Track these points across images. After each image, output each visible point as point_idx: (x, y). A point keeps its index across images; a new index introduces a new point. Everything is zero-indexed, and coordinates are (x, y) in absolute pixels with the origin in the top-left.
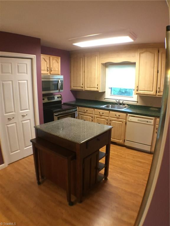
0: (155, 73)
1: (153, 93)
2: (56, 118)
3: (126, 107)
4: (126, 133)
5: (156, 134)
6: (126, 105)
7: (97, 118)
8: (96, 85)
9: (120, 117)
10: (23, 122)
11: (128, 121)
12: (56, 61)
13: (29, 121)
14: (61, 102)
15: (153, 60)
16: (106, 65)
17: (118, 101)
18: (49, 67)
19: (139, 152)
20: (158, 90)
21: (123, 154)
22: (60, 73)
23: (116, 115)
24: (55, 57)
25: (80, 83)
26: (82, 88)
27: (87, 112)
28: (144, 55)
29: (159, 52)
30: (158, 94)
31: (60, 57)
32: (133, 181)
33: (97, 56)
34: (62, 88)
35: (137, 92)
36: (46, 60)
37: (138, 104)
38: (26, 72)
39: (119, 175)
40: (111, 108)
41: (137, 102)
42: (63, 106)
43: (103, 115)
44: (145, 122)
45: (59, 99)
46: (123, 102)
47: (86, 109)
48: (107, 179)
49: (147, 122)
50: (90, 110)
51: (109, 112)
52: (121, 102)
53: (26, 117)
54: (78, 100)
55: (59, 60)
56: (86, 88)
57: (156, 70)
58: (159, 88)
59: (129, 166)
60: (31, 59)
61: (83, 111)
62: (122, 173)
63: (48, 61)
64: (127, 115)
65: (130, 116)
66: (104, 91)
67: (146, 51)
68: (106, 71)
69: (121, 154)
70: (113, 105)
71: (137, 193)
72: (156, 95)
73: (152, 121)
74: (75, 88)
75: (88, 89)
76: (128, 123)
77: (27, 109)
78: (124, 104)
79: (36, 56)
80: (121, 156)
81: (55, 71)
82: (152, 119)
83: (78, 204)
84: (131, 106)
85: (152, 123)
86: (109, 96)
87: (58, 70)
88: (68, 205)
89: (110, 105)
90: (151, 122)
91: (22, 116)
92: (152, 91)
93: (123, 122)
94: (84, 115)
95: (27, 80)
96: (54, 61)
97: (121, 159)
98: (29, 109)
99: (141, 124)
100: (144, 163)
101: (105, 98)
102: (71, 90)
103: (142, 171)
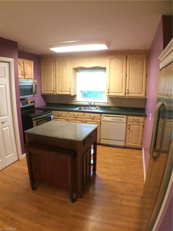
0: (124, 77)
1: (122, 94)
2: (34, 123)
3: (97, 109)
4: (101, 132)
5: (129, 130)
6: (97, 107)
7: (72, 120)
8: (69, 89)
9: (95, 118)
10: (3, 129)
11: (103, 121)
12: (29, 65)
13: (8, 128)
14: (34, 106)
15: (122, 66)
16: (77, 70)
17: (90, 103)
18: (23, 71)
19: (114, 148)
20: (127, 92)
21: (101, 151)
22: (33, 78)
23: (91, 116)
24: (29, 62)
25: (52, 87)
26: (54, 92)
27: (62, 115)
28: (113, 61)
29: (127, 58)
30: (127, 95)
31: (33, 61)
32: (118, 172)
33: (69, 61)
34: (36, 93)
35: (108, 94)
36: (21, 64)
37: (108, 105)
38: (4, 76)
39: (105, 169)
40: (84, 110)
41: (108, 103)
42: (36, 110)
43: (78, 117)
44: (118, 120)
45: (33, 104)
46: (94, 104)
47: (60, 112)
48: (96, 174)
49: (120, 120)
50: (64, 113)
51: (84, 114)
52: (92, 104)
53: (5, 124)
54: (48, 104)
55: (32, 64)
56: (58, 92)
57: (124, 74)
58: (128, 90)
59: (110, 160)
60: (9, 62)
61: (57, 115)
62: (106, 167)
63: (22, 65)
64: (101, 115)
65: (104, 116)
66: (75, 94)
67: (116, 57)
68: (76, 75)
69: (100, 151)
70: (85, 107)
71: (125, 181)
72: (125, 96)
73: (125, 119)
74: (46, 92)
75: (60, 93)
76: (102, 123)
77: (6, 115)
78: (95, 106)
79: (14, 59)
80: (100, 153)
81: (29, 75)
82: (124, 117)
83: (79, 199)
84: (102, 107)
85: (125, 121)
86: (80, 99)
87: (32, 74)
88: (71, 202)
89: (83, 108)
90: (123, 120)
91: (2, 122)
92: (122, 93)
93: (97, 122)
94: (58, 118)
95: (5, 85)
96: (28, 65)
97: (101, 156)
98: (8, 115)
99: (114, 123)
100: (122, 156)
101: (76, 101)
102: (41, 95)
103: (122, 163)
